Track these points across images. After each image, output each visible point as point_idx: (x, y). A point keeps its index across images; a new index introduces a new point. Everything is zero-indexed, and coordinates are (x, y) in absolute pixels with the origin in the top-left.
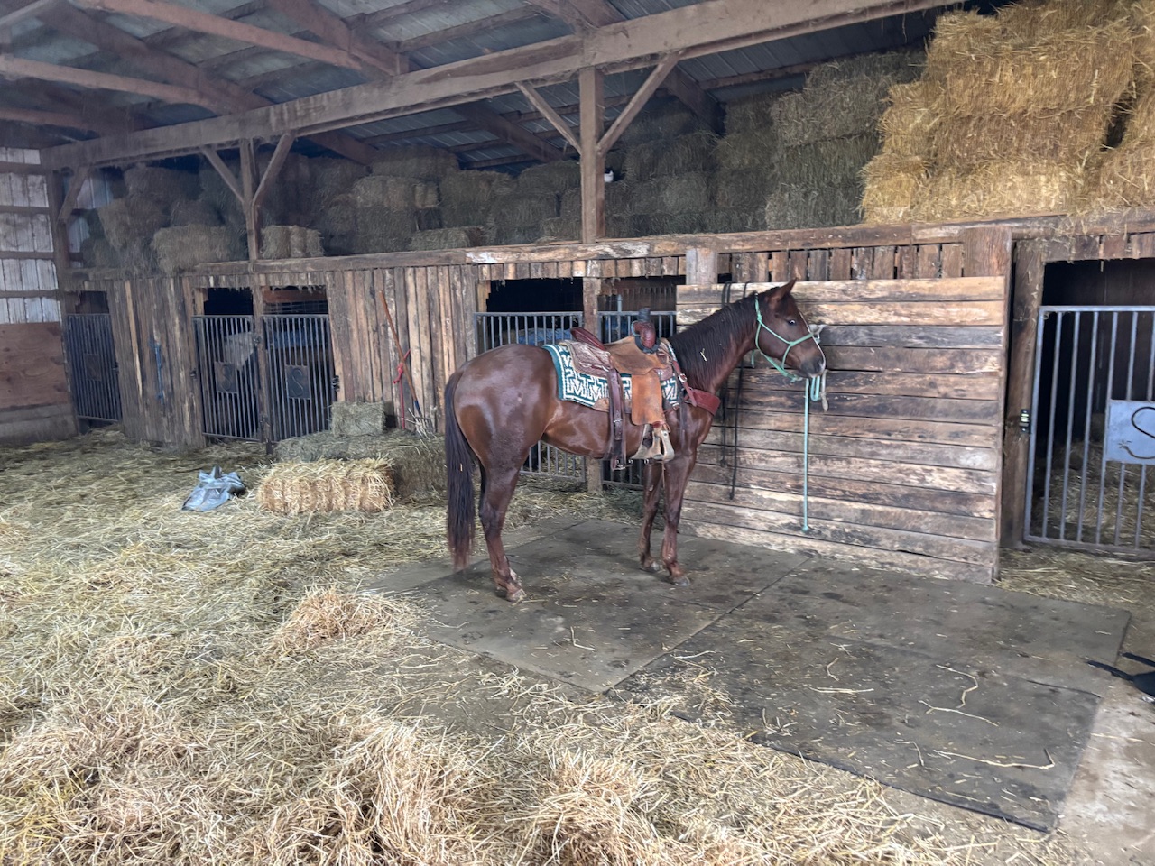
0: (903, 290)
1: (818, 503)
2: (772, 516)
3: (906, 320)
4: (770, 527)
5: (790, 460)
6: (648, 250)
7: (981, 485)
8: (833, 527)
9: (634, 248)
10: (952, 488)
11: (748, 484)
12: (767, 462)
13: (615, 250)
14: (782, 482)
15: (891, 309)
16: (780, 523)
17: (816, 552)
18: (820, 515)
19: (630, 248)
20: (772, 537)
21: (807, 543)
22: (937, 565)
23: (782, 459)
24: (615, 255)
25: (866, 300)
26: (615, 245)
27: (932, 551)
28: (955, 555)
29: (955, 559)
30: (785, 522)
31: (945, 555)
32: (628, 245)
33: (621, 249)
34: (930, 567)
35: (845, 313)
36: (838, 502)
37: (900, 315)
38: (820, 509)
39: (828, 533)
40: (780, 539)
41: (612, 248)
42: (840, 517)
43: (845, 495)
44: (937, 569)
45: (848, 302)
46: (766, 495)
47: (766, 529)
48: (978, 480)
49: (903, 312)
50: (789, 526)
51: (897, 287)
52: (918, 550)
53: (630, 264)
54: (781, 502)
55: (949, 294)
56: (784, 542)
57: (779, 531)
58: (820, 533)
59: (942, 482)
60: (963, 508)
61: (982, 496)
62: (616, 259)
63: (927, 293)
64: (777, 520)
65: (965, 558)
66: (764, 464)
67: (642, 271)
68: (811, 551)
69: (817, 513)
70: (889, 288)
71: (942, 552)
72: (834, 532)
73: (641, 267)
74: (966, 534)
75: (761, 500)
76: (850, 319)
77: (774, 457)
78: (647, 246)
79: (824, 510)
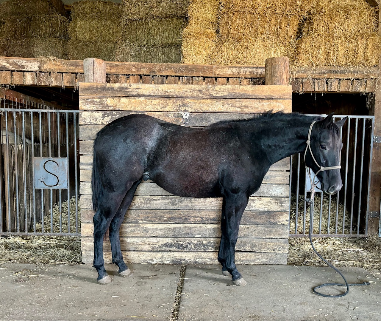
0: (237, 91)
1: (185, 227)
2: (154, 240)
3: (238, 110)
4: (153, 248)
5: (167, 201)
6: (39, 67)
7: (281, 206)
8: (196, 242)
9: (27, 64)
10: (266, 209)
11: (137, 220)
12: (151, 204)
13: (10, 65)
14: (161, 216)
15: (229, 103)
16: (160, 244)
17: (184, 260)
18: (187, 236)
19: (23, 64)
20: (154, 254)
21: (178, 255)
22: (258, 257)
23: (161, 201)
24: (11, 68)
25: (215, 98)
26: (11, 61)
27: (255, 249)
28: (268, 249)
29: (269, 251)
30: (164, 242)
31: (263, 250)
32: (22, 62)
33: (16, 64)
34: (254, 258)
35: (201, 105)
36: (198, 225)
37: (235, 107)
38: (187, 231)
39: (192, 246)
40: (160, 255)
41: (8, 63)
42: (199, 234)
43: (203, 220)
44: (259, 259)
45: (203, 98)
46: (150, 226)
47: (150, 249)
48: (281, 203)
49: (237, 105)
50: (166, 245)
51: (233, 89)
52: (247, 249)
53: (24, 76)
54: (160, 230)
55: (263, 94)
56: (163, 256)
57: (159, 249)
58: (187, 246)
59: (260, 206)
60: (272, 220)
61: (282, 212)
62: (12, 71)
63: (250, 94)
64: (158, 242)
65: (274, 250)
66: (149, 205)
67: (34, 82)
68: (181, 260)
69: (185, 234)
70: (228, 90)
71: (261, 248)
72: (196, 245)
73: (33, 79)
74: (274, 235)
75: (147, 231)
76: (204, 109)
77: (156, 200)
78: (38, 64)
79: (189, 231)
